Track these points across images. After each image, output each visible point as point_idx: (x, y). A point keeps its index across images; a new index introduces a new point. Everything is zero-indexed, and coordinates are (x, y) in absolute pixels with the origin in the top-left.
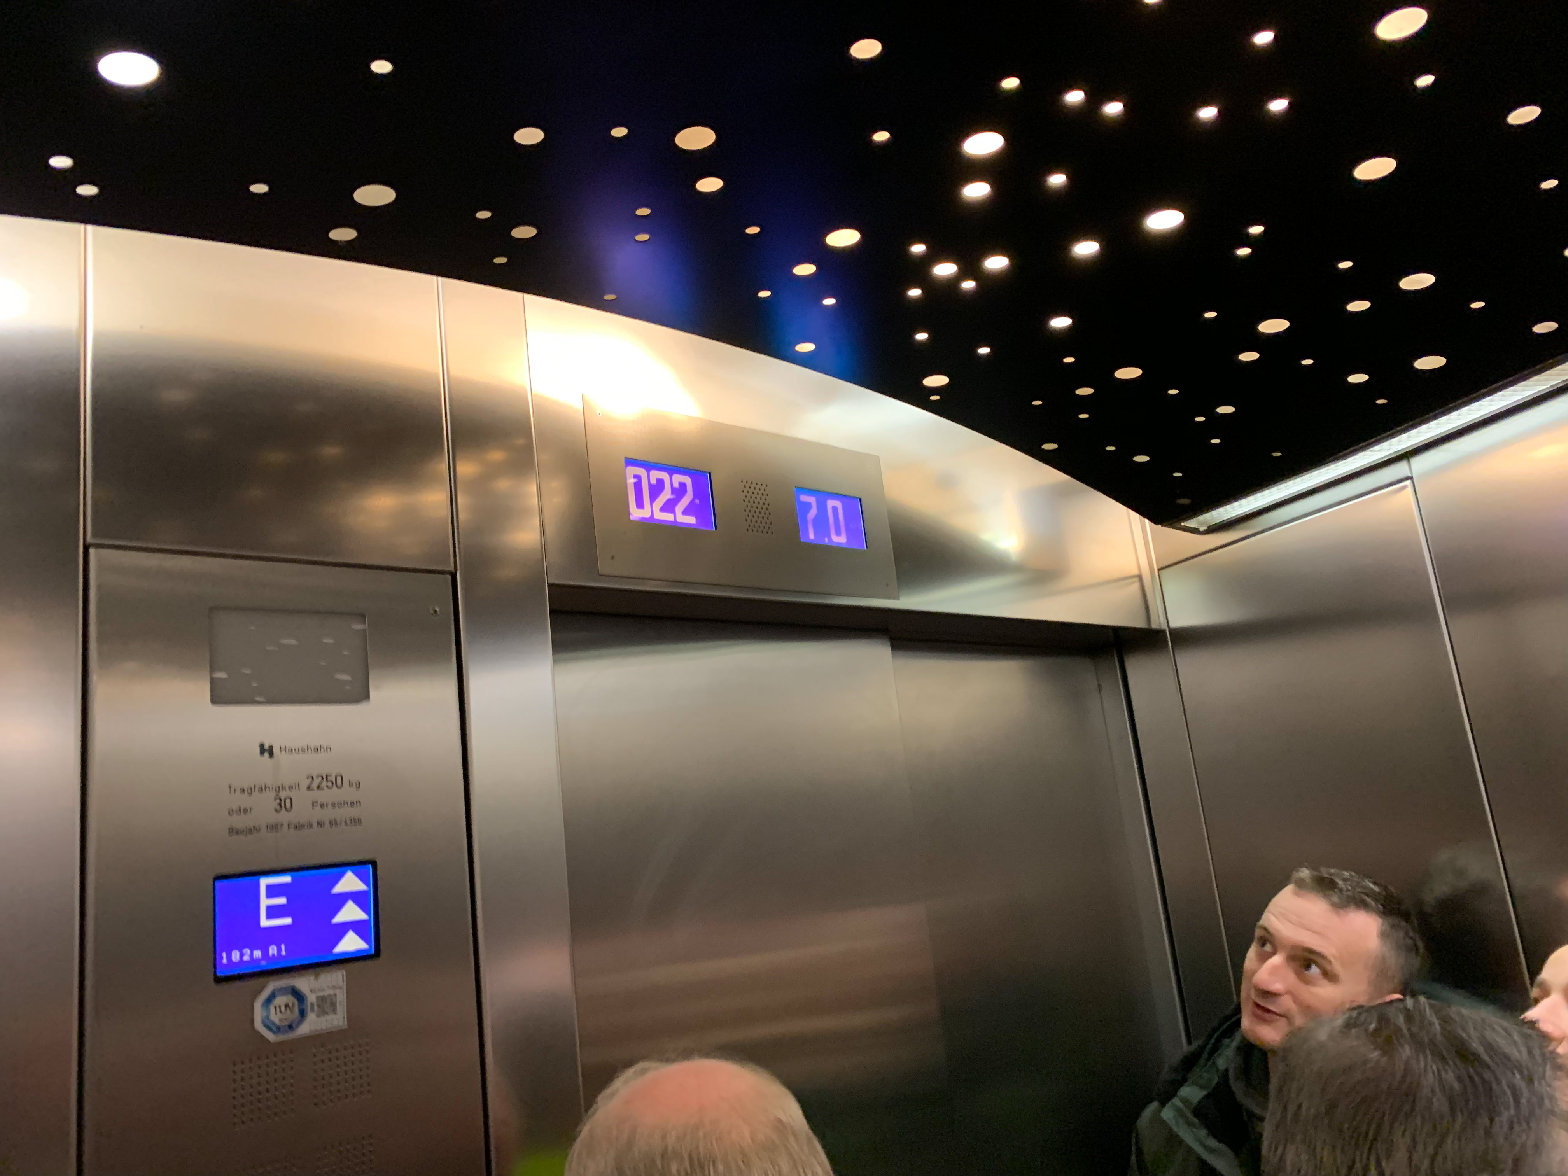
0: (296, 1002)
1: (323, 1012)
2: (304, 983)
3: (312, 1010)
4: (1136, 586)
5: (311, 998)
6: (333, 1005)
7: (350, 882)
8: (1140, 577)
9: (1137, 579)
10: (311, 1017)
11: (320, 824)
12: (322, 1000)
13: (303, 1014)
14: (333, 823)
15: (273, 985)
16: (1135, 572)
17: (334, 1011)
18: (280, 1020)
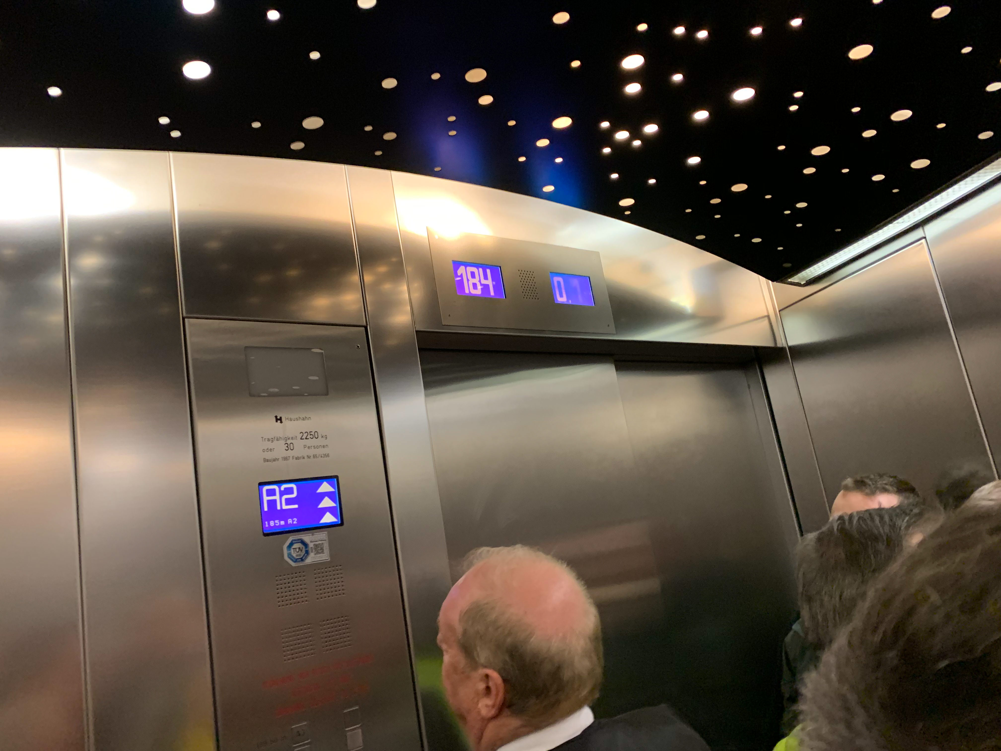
0: (304, 547)
1: (318, 553)
2: (307, 537)
3: (312, 552)
4: (766, 322)
5: (311, 545)
6: (322, 549)
7: (325, 487)
8: (768, 317)
9: (766, 318)
10: (312, 555)
11: (309, 457)
12: (316, 546)
13: (307, 552)
14: (315, 456)
15: (292, 538)
16: (766, 314)
17: (323, 552)
18: (297, 556)
